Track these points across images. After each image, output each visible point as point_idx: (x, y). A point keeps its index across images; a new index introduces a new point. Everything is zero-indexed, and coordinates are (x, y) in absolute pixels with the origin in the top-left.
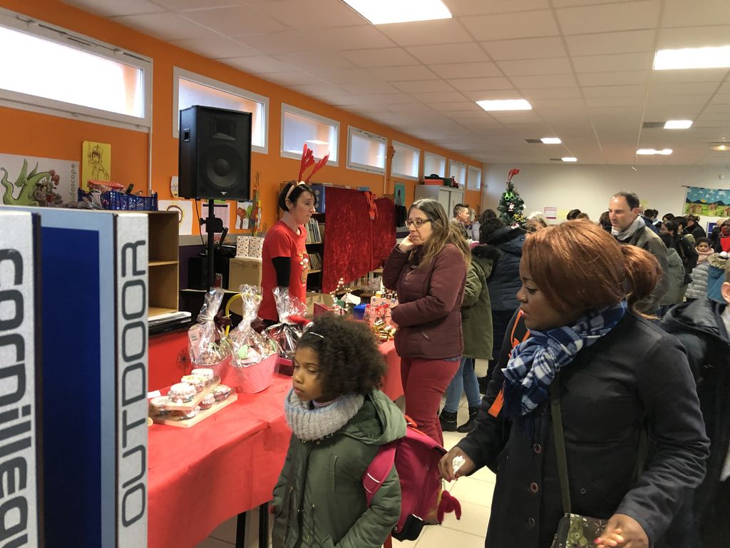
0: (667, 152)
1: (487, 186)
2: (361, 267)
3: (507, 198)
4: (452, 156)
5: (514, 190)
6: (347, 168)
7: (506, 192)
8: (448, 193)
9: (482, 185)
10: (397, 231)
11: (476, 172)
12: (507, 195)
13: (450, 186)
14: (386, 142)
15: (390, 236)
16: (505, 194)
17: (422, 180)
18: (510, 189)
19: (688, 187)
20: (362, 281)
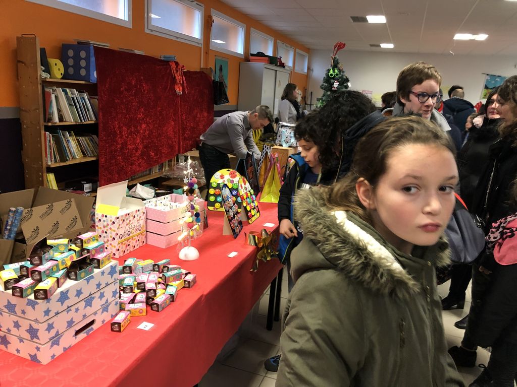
0: (482, 37)
1: (312, 70)
2: (165, 150)
3: (331, 75)
4: (280, 37)
5: (339, 66)
6: (147, 31)
7: (331, 68)
8: (274, 72)
9: (309, 68)
10: (215, 110)
11: (303, 56)
12: (331, 72)
13: (276, 65)
14: (203, 8)
15: (206, 114)
16: (329, 71)
17: (248, 57)
18: (335, 65)
19: (488, 75)
20: (170, 166)
